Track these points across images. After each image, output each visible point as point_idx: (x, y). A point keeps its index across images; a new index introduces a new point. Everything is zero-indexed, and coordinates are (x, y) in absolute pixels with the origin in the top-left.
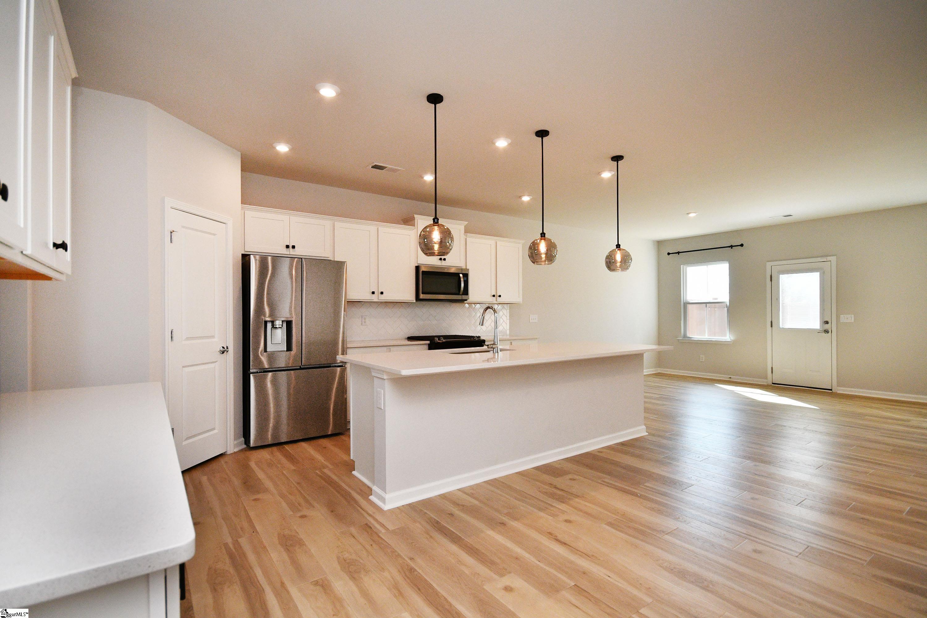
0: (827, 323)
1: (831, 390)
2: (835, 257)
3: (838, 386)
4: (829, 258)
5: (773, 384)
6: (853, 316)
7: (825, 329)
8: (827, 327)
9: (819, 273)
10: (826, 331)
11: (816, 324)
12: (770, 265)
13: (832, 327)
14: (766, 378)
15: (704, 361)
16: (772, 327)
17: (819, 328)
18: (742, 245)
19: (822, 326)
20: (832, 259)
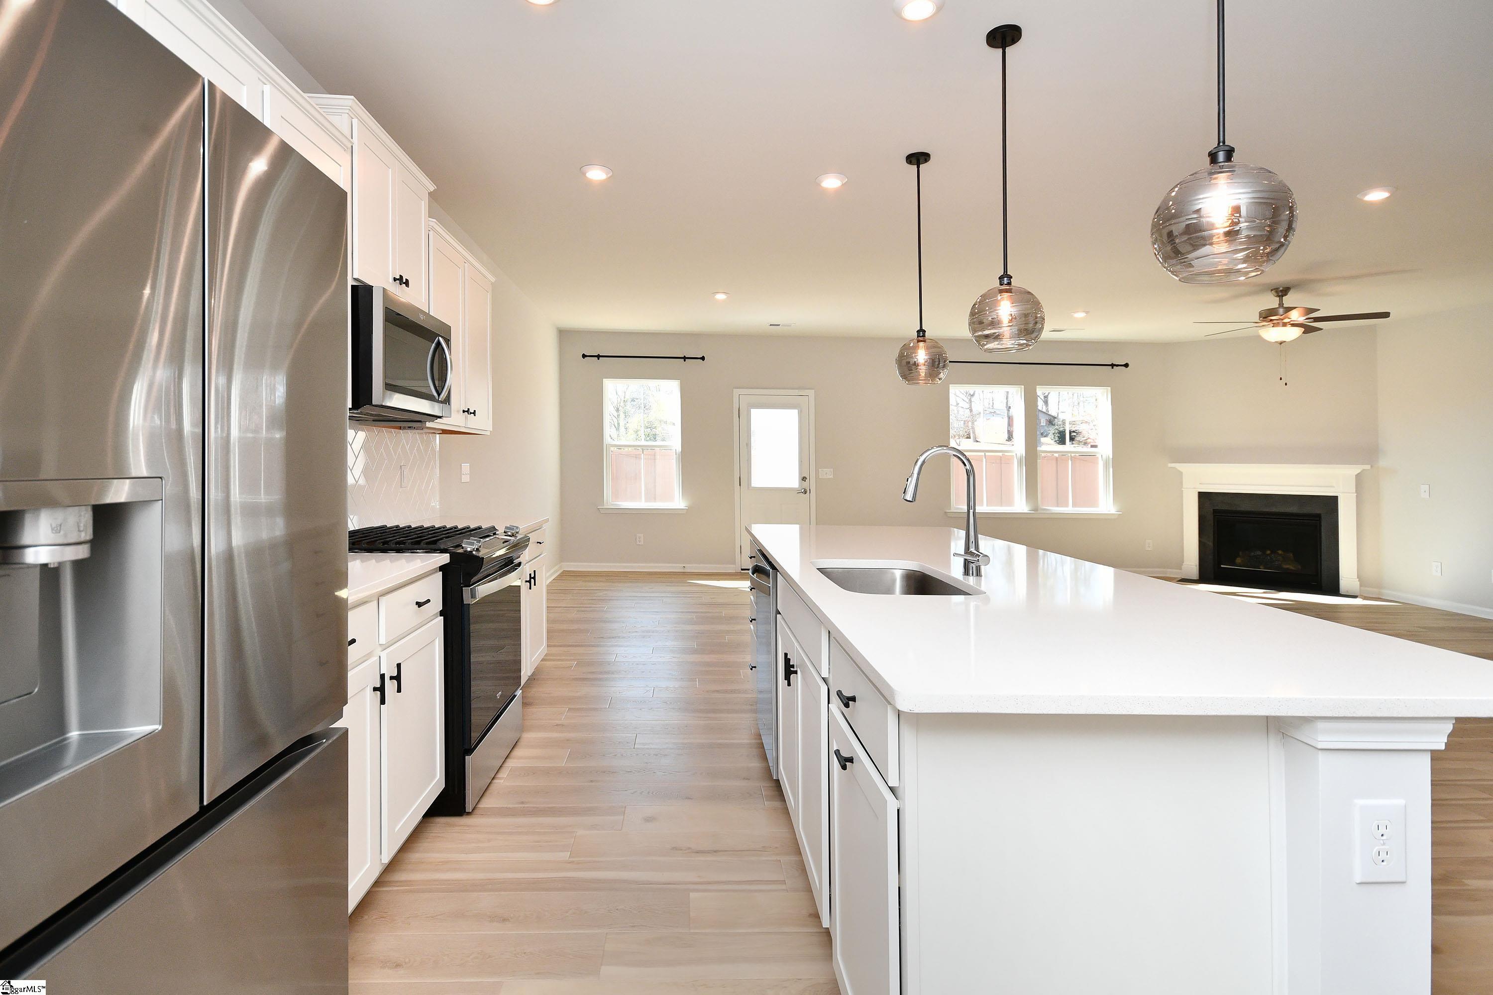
0: (805, 479)
2: (813, 389)
4: (806, 391)
5: (742, 570)
6: (833, 469)
7: (804, 487)
8: (805, 485)
9: (793, 414)
10: (805, 491)
11: (794, 482)
12: (736, 392)
13: (812, 484)
14: (734, 563)
15: (642, 543)
16: (740, 485)
17: (797, 487)
18: (703, 358)
19: (800, 484)
20: (811, 393)
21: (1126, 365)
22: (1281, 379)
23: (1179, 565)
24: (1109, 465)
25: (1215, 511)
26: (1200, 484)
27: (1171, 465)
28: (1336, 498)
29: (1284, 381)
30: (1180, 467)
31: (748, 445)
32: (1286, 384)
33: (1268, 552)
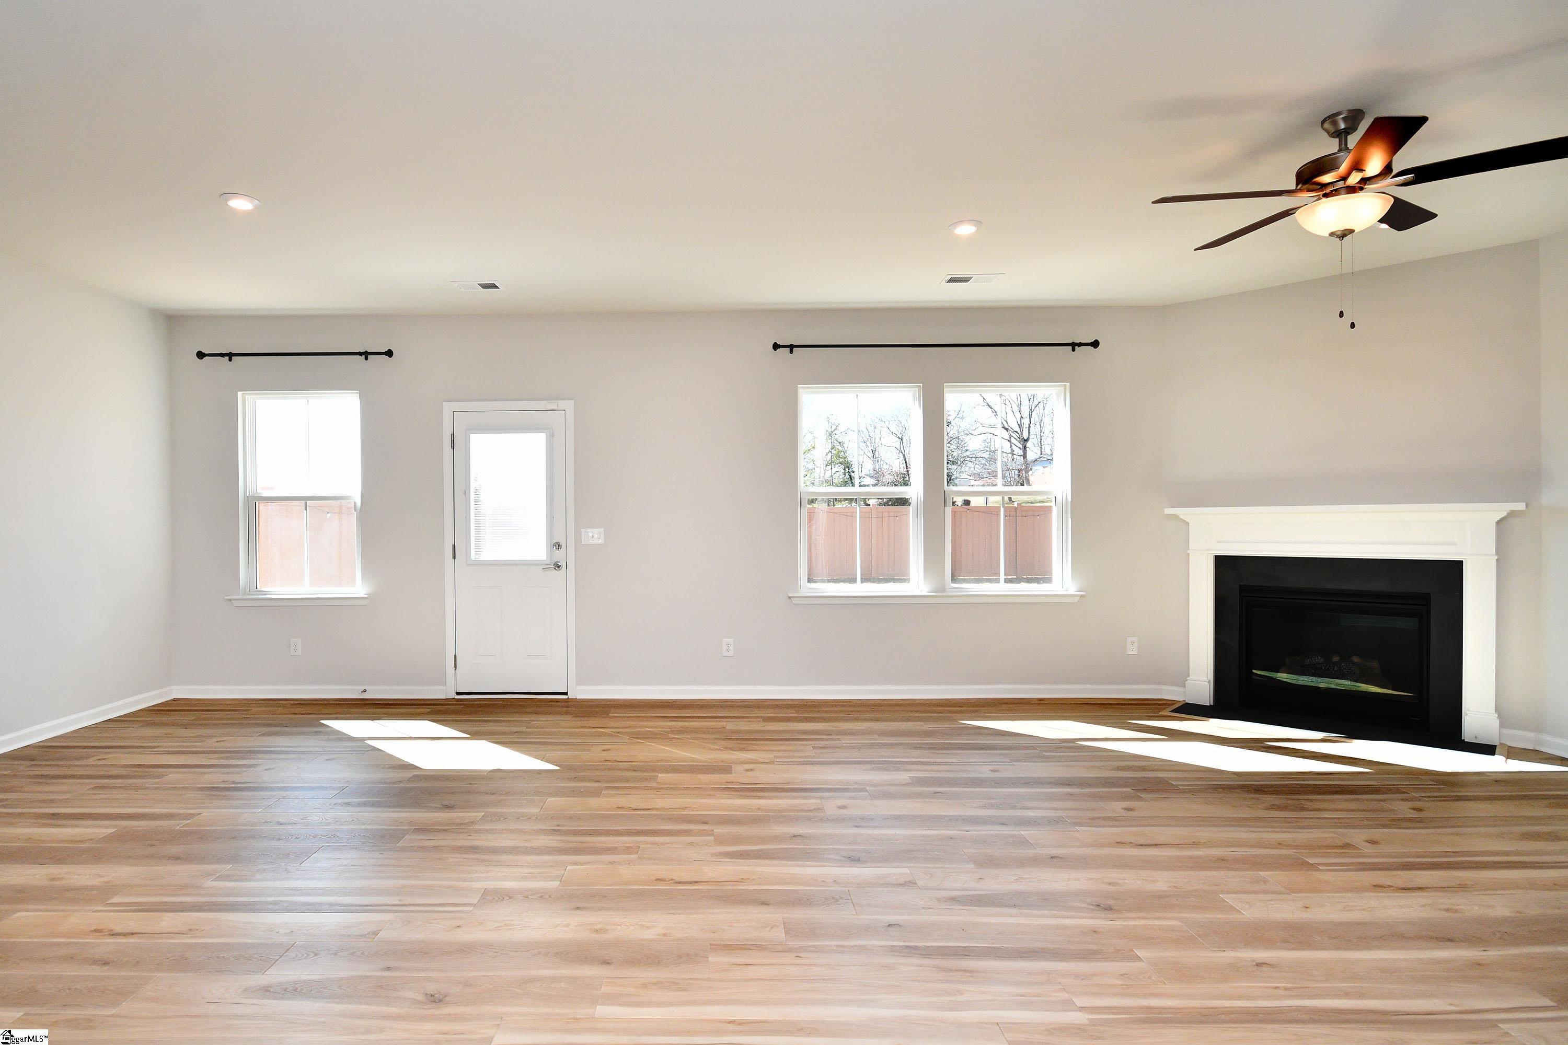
0: (558, 545)
1: (566, 693)
2: (572, 402)
3: (579, 682)
4: (562, 404)
5: (458, 693)
6: (602, 530)
7: (555, 559)
8: (559, 555)
9: (539, 440)
10: (558, 565)
11: (539, 551)
12: (448, 408)
13: (568, 555)
14: (443, 682)
15: (299, 652)
16: (454, 557)
17: (544, 558)
18: (389, 353)
19: (550, 554)
20: (568, 405)
21: (1095, 344)
22: (1341, 314)
23: (1181, 679)
24: (1067, 514)
25: (1242, 588)
26: (1218, 542)
27: (1169, 511)
28: (1459, 564)
29: (1347, 320)
30: (1183, 513)
32: (1353, 325)
33: (1336, 659)
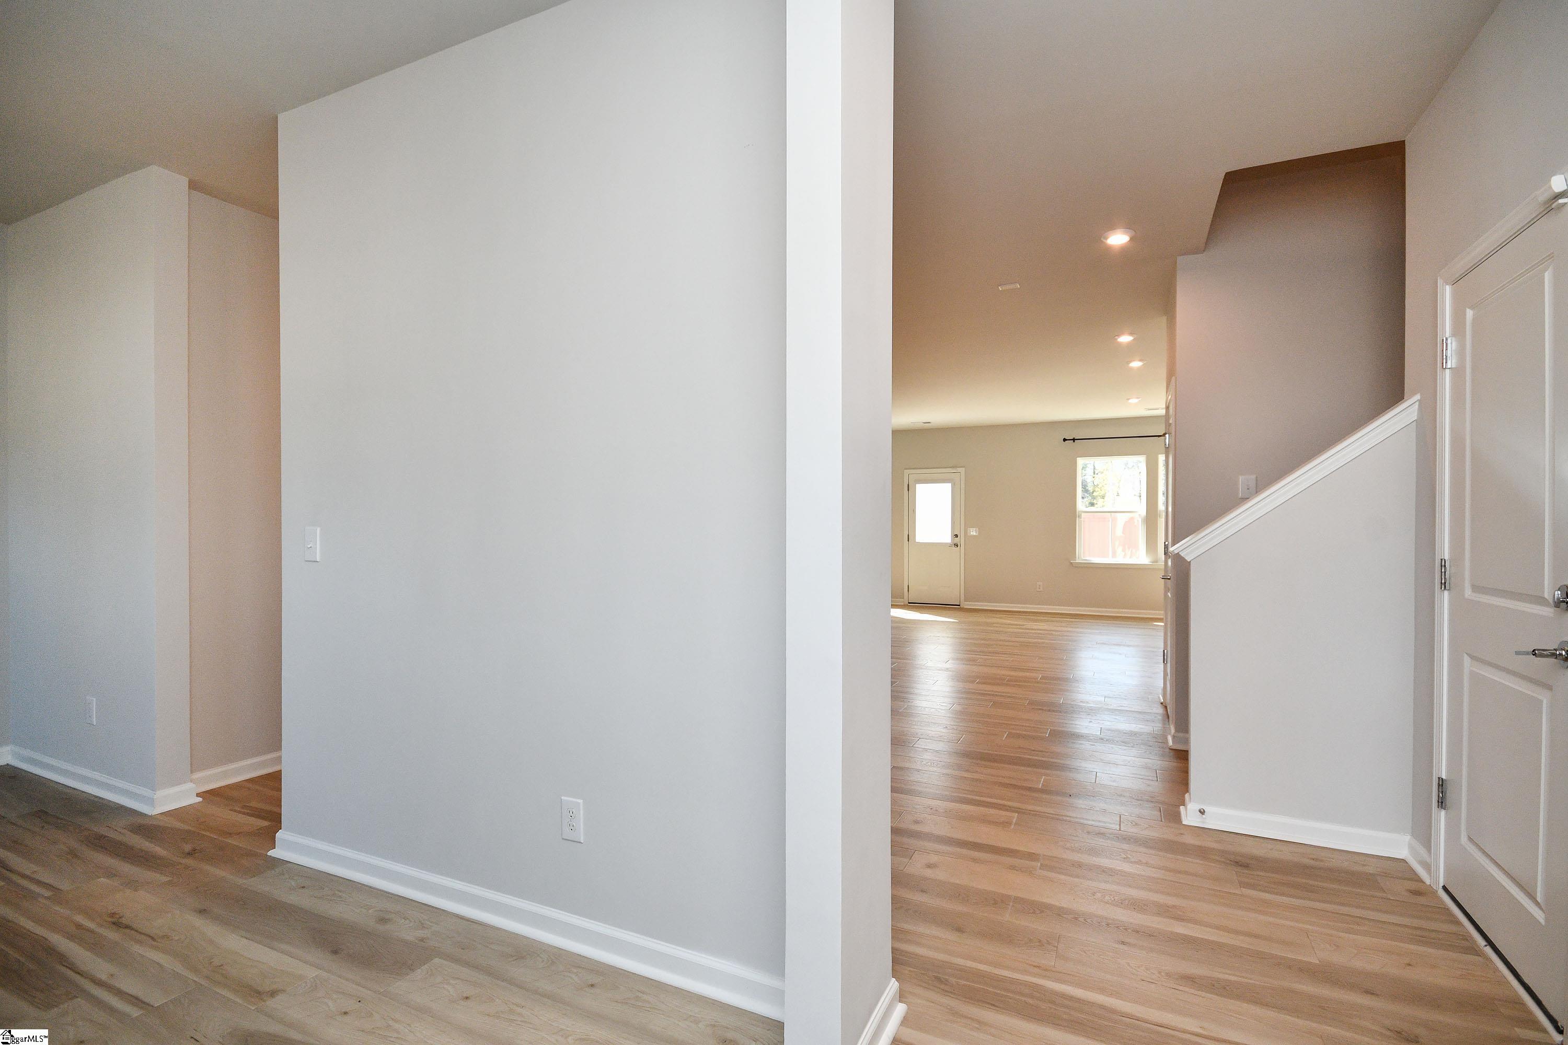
0: (956, 536)
1: (959, 605)
2: (964, 469)
3: (965, 601)
4: (959, 470)
5: (909, 603)
6: (977, 529)
7: (955, 542)
8: (957, 540)
9: (948, 486)
10: (956, 545)
11: (947, 538)
12: (906, 472)
13: (961, 540)
14: (903, 598)
16: (908, 541)
17: (950, 542)
19: (953, 540)
20: (962, 470)
31: (914, 511)
